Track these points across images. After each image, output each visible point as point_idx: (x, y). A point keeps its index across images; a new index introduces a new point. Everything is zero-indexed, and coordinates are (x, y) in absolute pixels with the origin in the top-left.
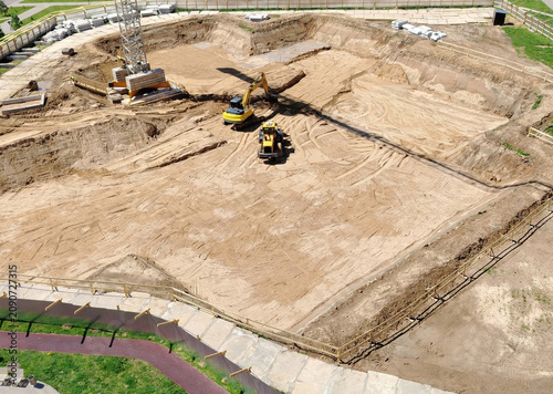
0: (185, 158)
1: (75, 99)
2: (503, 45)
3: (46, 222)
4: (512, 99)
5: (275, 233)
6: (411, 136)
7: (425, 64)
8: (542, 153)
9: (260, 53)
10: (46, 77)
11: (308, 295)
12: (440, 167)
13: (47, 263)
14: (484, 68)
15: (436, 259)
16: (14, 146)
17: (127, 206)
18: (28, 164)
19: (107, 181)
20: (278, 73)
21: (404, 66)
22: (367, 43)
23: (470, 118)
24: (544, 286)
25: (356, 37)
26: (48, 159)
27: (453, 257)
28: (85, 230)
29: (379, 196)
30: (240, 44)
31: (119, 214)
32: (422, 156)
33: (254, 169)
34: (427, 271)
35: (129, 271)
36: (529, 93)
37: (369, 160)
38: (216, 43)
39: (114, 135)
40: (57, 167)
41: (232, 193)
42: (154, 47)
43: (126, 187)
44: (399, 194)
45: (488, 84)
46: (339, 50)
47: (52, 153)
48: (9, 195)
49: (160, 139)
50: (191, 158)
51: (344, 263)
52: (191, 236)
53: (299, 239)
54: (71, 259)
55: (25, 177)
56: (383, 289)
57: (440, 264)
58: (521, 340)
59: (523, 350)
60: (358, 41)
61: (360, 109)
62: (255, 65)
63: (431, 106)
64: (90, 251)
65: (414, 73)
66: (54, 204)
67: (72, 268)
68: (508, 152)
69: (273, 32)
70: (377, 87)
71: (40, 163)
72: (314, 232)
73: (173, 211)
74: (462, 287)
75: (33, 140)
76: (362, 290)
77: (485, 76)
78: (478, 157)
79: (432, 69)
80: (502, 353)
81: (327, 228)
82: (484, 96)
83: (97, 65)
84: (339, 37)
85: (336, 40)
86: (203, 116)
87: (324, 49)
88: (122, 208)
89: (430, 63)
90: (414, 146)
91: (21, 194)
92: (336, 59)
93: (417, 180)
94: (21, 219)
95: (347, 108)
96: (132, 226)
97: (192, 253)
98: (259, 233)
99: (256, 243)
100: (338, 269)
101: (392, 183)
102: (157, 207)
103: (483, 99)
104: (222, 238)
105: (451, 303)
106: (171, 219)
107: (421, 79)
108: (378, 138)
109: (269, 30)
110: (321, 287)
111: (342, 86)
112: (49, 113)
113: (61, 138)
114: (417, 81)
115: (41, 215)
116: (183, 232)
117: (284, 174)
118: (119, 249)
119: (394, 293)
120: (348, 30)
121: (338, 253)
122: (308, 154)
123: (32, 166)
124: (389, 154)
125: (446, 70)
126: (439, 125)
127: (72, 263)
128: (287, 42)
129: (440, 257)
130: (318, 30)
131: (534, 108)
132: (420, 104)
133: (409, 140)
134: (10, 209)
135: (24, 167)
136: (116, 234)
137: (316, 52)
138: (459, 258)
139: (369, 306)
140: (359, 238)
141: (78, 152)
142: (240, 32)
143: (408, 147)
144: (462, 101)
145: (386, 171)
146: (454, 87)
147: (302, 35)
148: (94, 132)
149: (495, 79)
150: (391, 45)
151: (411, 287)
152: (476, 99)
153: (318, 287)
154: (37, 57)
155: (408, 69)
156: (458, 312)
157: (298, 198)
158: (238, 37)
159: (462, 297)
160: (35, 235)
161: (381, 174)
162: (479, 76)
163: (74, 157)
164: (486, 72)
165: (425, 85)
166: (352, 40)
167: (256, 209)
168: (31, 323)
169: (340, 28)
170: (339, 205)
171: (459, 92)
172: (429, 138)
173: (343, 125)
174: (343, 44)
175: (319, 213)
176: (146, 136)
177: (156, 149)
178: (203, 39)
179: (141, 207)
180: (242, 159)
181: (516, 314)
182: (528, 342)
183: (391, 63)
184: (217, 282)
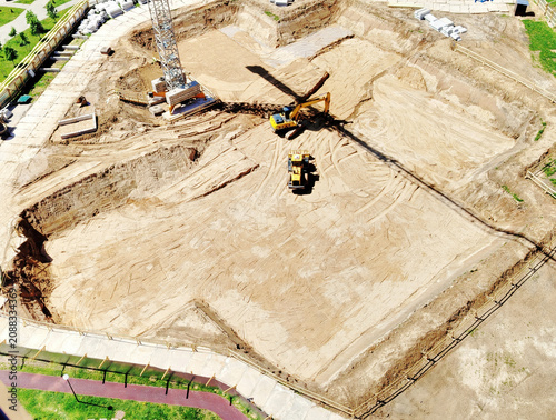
0: (224, 185)
1: (124, 123)
2: (520, 48)
3: (116, 258)
4: (519, 121)
5: (303, 275)
6: (423, 161)
7: (442, 72)
8: (534, 201)
9: (286, 44)
10: (92, 87)
11: (331, 341)
12: (447, 201)
13: (124, 302)
14: (497, 84)
15: (431, 322)
16: (80, 182)
17: (180, 242)
18: (93, 197)
19: (161, 212)
20: (304, 75)
21: (423, 71)
22: (389, 35)
23: (479, 138)
24: (513, 349)
25: (379, 27)
26: (109, 191)
27: (445, 320)
28: (150, 267)
29: (391, 235)
30: (266, 33)
31: (175, 251)
32: (431, 187)
33: (284, 200)
34: (424, 335)
35: (193, 325)
36: (534, 118)
37: (385, 192)
38: (243, 28)
39: (162, 164)
40: (117, 198)
41: (267, 228)
42: (184, 35)
43: (177, 220)
44: (409, 234)
45: (499, 103)
46: (362, 39)
47: (111, 186)
48: (80, 227)
49: (201, 161)
50: (229, 185)
51: (359, 310)
52: (235, 277)
53: (324, 283)
54: (142, 299)
55: (91, 209)
56: (388, 352)
57: (434, 327)
58: (488, 401)
59: (488, 410)
60: (380, 31)
61: (379, 123)
62: (281, 60)
63: (445, 122)
64: (156, 291)
65: (432, 80)
66: (120, 239)
67: (144, 308)
68: (506, 195)
69: (298, 19)
70: (396, 94)
71: (102, 195)
72: (336, 275)
73: (219, 249)
74: (449, 349)
75: (95, 175)
76: (372, 350)
77: (497, 94)
78: (480, 195)
79: (449, 78)
80: (473, 411)
81: (347, 271)
82: (495, 115)
83: (136, 70)
84: (362, 25)
85: (359, 28)
86: (236, 132)
87: (347, 37)
88: (176, 244)
89: (447, 72)
90: (426, 173)
91: (90, 227)
92: (359, 52)
93: (424, 217)
94: (96, 255)
95: (367, 121)
96: (187, 264)
97: (237, 295)
98: (291, 275)
99: (289, 287)
100: (355, 315)
101: (404, 221)
102: (206, 243)
103: (493, 117)
104: (261, 279)
105: (439, 364)
106: (218, 257)
107: (438, 87)
108: (393, 161)
109: (294, 18)
110: (341, 333)
111: (364, 92)
112: (103, 138)
113: (118, 171)
114: (434, 88)
115: (111, 251)
116: (229, 272)
117: (310, 206)
118: (179, 290)
119: (396, 356)
120: (372, 18)
121: (356, 299)
122: (331, 183)
123: (97, 199)
124: (402, 184)
125: (462, 81)
126: (450, 147)
127: (143, 304)
128: (311, 28)
129: (435, 321)
130: (341, 14)
131: (537, 139)
132: (435, 118)
133: (421, 166)
134: (84, 243)
135: (90, 201)
136: (174, 273)
137: (339, 42)
138: (450, 321)
139: (377, 369)
140: (372, 283)
141: (133, 182)
142: (265, 18)
143: (421, 175)
144: (474, 117)
145: (399, 205)
146: (468, 100)
147: (326, 20)
148: (145, 163)
149: (506, 98)
150: (413, 41)
151: (410, 351)
152: (487, 116)
153: (339, 334)
154: (78, 57)
155: (426, 75)
156: (444, 372)
157: (322, 236)
158: (265, 25)
159: (449, 358)
160: (109, 273)
161: (395, 210)
162: (491, 93)
163: (130, 187)
164: (499, 88)
165: (441, 94)
166: (375, 29)
167: (288, 247)
168: (126, 374)
169: (364, 14)
170: (357, 245)
171: (472, 107)
172: (439, 164)
173: (363, 144)
174: (366, 33)
175: (340, 254)
176: (189, 161)
177: (198, 175)
178: (230, 21)
179: (192, 243)
180: (274, 188)
181: (488, 376)
182: (493, 403)
183: (410, 65)
184: (259, 326)
